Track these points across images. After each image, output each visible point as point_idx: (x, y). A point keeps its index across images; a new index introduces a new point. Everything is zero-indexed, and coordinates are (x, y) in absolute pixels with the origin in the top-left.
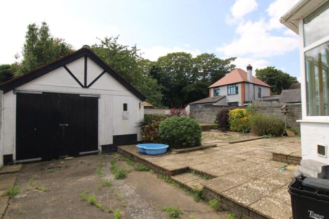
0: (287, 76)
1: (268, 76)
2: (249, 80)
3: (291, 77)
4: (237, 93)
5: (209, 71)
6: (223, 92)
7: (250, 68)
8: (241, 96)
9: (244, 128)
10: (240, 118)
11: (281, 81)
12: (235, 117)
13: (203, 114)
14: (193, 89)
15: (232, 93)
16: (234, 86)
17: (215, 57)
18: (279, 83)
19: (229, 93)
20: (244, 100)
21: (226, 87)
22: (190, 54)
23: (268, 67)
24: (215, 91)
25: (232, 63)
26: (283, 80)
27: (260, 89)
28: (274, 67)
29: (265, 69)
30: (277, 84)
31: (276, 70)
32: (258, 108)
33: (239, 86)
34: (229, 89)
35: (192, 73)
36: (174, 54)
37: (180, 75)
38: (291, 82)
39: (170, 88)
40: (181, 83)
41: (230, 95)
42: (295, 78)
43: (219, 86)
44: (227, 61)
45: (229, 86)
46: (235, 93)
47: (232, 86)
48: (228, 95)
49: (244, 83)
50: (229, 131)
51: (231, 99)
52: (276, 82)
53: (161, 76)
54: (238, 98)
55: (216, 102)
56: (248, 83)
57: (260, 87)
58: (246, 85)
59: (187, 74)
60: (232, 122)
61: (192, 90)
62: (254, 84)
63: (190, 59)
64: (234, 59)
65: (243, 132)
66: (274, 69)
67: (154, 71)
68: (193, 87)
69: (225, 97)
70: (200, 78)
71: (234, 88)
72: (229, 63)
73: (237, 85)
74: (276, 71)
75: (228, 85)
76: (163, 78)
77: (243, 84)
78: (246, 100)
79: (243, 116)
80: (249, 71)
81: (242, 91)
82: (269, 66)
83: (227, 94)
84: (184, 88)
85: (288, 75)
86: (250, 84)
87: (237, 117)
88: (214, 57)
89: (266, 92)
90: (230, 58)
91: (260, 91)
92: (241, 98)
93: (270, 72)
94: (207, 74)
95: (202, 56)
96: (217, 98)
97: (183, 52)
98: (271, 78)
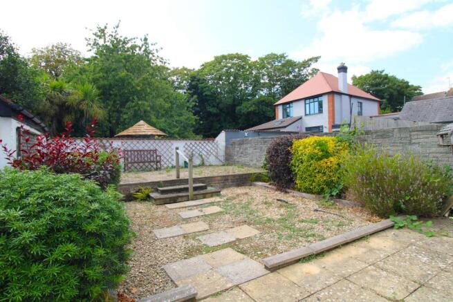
0: (405, 85)
1: (372, 85)
2: (341, 89)
3: (412, 86)
4: (321, 111)
5: (277, 81)
6: (297, 111)
7: (343, 69)
8: (327, 117)
9: (330, 184)
10: (320, 159)
11: (395, 93)
12: (305, 158)
13: (246, 149)
14: (252, 109)
15: (312, 112)
16: (316, 99)
17: (287, 58)
18: (391, 95)
19: (308, 112)
20: (334, 121)
21: (303, 102)
22: (247, 56)
23: (373, 72)
24: (285, 110)
25: (314, 65)
26: (398, 91)
27: (361, 103)
28: (383, 71)
29: (367, 75)
30: (388, 97)
31: (387, 75)
32: (367, 133)
33: (325, 100)
34: (307, 106)
35: (251, 84)
36: (224, 57)
37: (233, 88)
38: (411, 94)
39: (217, 108)
40: (234, 100)
41: (310, 114)
42: (418, 88)
43: (291, 102)
44: (306, 64)
45: (308, 101)
46: (317, 111)
47: (312, 100)
48: (306, 115)
49: (332, 93)
50: (294, 189)
51: (311, 122)
52: (386, 94)
53: (204, 90)
54: (322, 120)
55: (285, 127)
56: (340, 94)
57: (360, 101)
58: (337, 98)
59: (243, 86)
60: (299, 169)
61: (250, 110)
62: (351, 96)
63: (247, 63)
64: (316, 59)
65: (328, 196)
66: (383, 74)
67: (193, 83)
68: (252, 106)
69: (301, 118)
70: (264, 92)
71: (317, 104)
72: (309, 66)
73: (320, 99)
74: (386, 77)
75: (305, 99)
76: (208, 93)
77: (331, 96)
78: (337, 123)
79: (326, 155)
80: (342, 73)
81: (329, 107)
82: (375, 70)
83: (303, 114)
84: (238, 108)
85: (408, 83)
86: (343, 96)
87: (311, 157)
88: (285, 58)
89: (371, 108)
90: (310, 57)
91: (361, 107)
92: (327, 120)
93: (375, 79)
94: (274, 85)
95: (268, 57)
96: (288, 121)
97: (237, 54)
98: (378, 88)
